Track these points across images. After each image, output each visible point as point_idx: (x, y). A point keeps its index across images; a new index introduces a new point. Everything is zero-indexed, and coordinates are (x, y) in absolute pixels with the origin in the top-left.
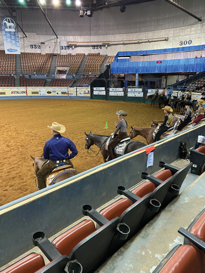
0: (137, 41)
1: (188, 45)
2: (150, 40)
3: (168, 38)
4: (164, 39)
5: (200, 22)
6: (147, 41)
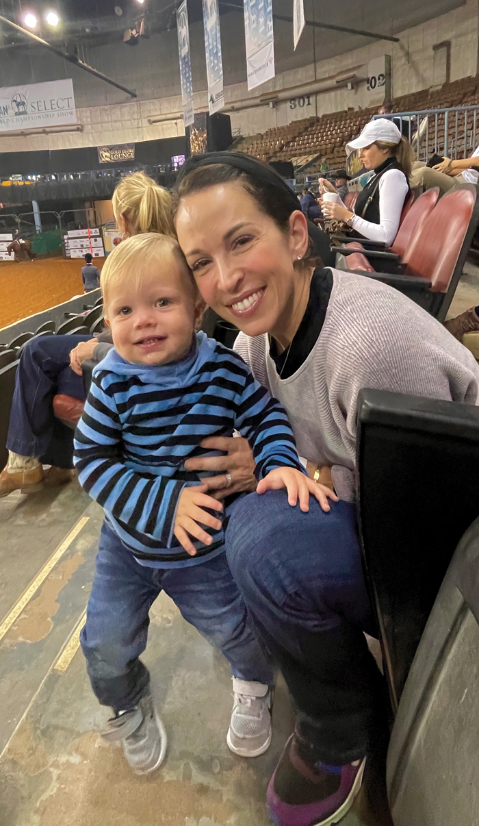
3: (82, 126)
4: (75, 127)
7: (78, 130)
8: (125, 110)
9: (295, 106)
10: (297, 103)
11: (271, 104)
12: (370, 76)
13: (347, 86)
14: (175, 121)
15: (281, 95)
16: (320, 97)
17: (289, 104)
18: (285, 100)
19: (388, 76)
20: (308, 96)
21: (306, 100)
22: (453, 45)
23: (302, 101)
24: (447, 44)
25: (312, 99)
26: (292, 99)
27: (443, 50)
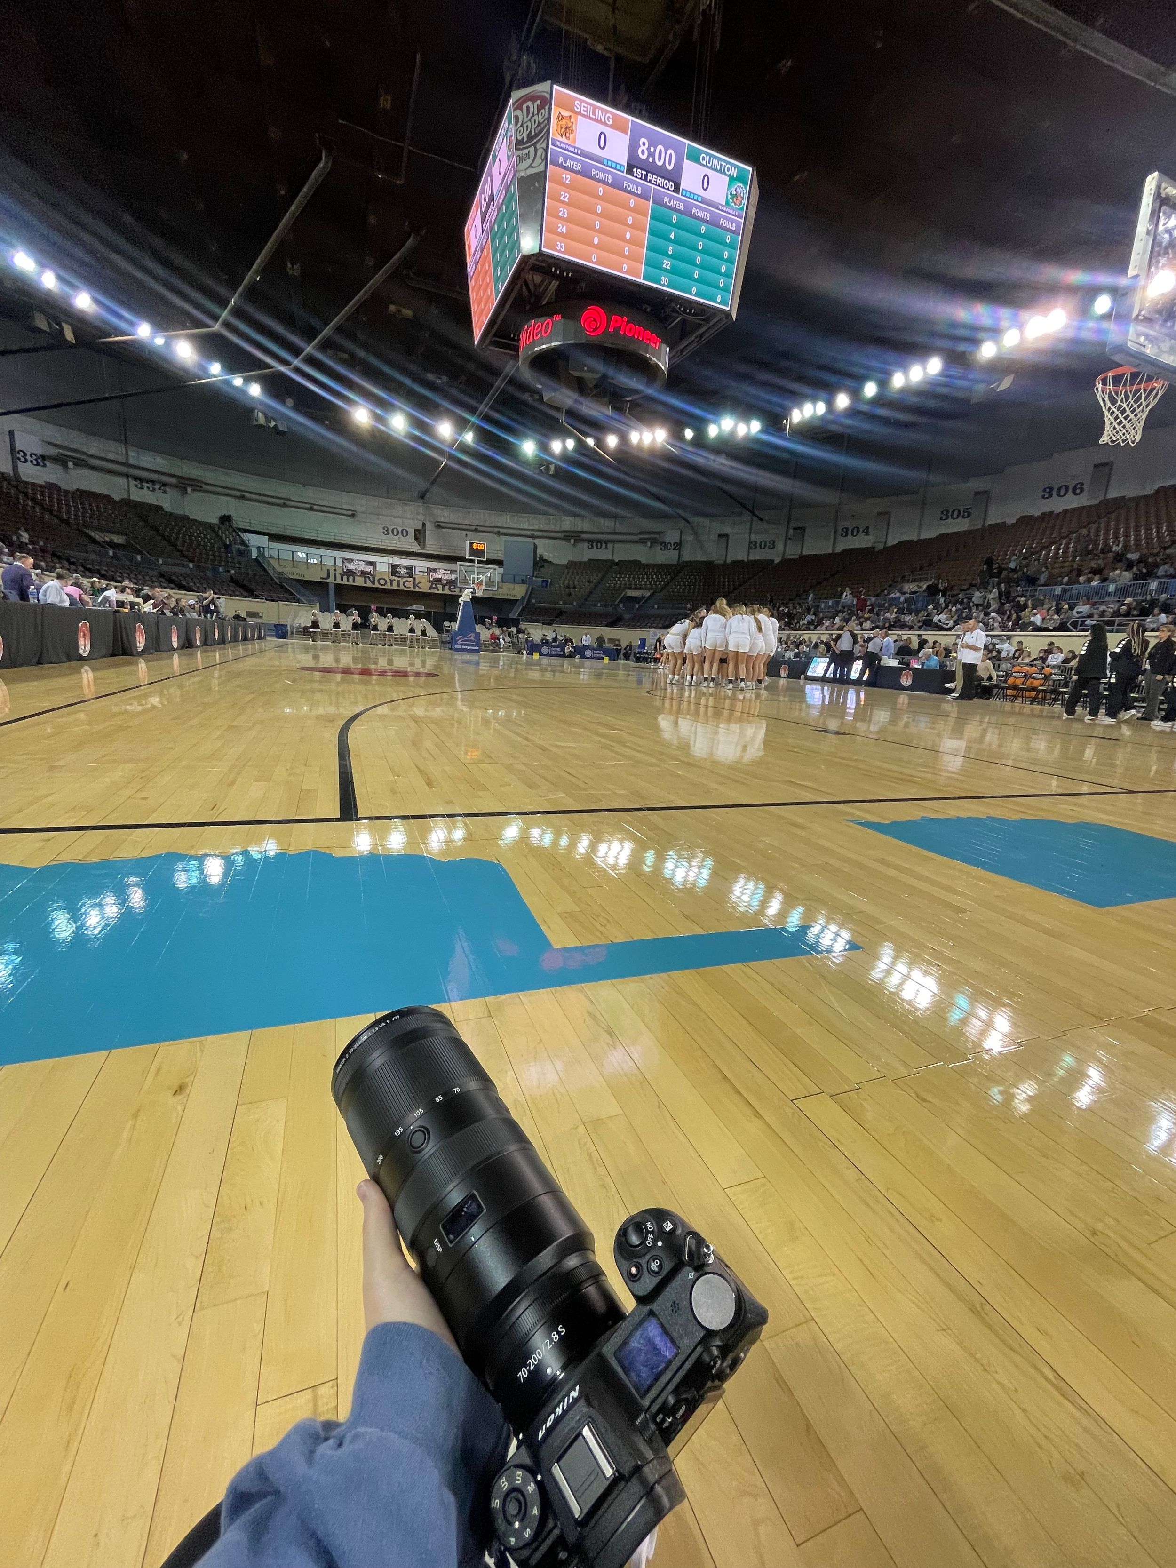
5: (422, 501)
7: (353, 516)
8: (408, 508)
9: (592, 547)
10: (594, 544)
11: (572, 541)
12: (667, 541)
13: (646, 543)
14: (465, 532)
15: (584, 536)
16: (617, 546)
17: (586, 544)
18: (583, 540)
19: (679, 546)
20: (606, 542)
21: (604, 545)
22: (731, 537)
23: (599, 545)
24: (726, 536)
25: (610, 546)
26: (590, 541)
27: (723, 540)
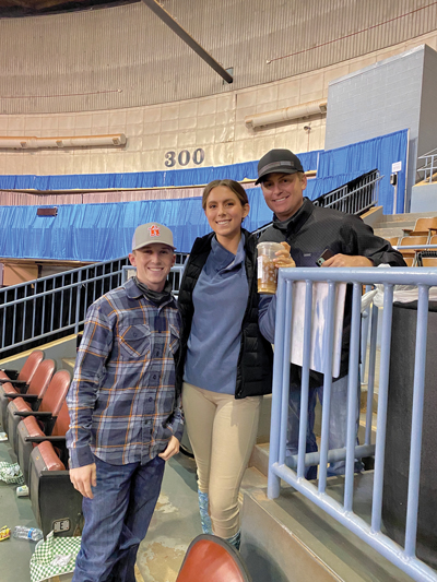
0: (17, 143)
1: (191, 165)
2: (65, 142)
5: (228, 86)
6: (53, 142)
